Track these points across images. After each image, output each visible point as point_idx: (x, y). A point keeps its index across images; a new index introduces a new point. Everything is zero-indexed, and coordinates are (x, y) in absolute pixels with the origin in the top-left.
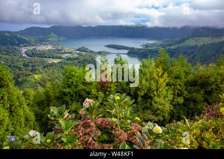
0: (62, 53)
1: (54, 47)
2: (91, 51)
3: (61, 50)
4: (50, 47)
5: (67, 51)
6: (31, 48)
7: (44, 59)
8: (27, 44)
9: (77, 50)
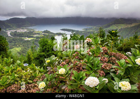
0: (34, 34)
1: (28, 30)
2: (52, 33)
3: (33, 32)
4: (25, 30)
5: (37, 33)
6: (14, 31)
7: (22, 38)
8: (11, 29)
9: (43, 32)
